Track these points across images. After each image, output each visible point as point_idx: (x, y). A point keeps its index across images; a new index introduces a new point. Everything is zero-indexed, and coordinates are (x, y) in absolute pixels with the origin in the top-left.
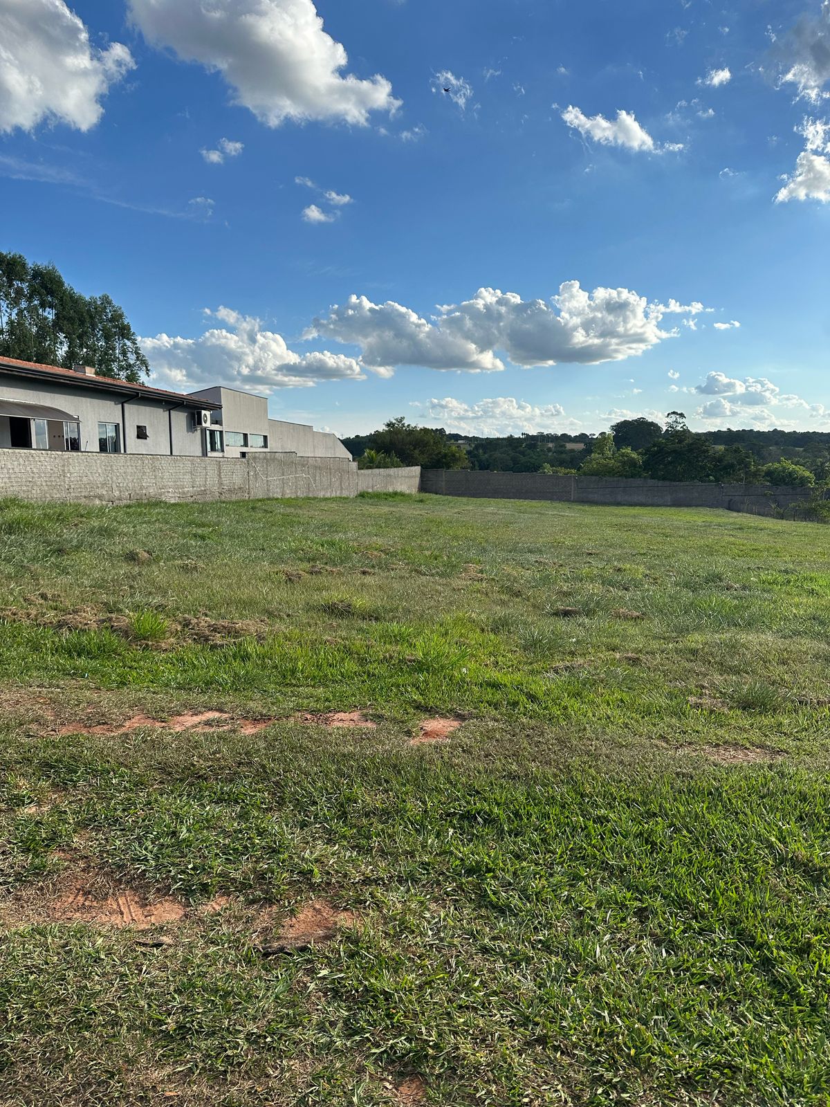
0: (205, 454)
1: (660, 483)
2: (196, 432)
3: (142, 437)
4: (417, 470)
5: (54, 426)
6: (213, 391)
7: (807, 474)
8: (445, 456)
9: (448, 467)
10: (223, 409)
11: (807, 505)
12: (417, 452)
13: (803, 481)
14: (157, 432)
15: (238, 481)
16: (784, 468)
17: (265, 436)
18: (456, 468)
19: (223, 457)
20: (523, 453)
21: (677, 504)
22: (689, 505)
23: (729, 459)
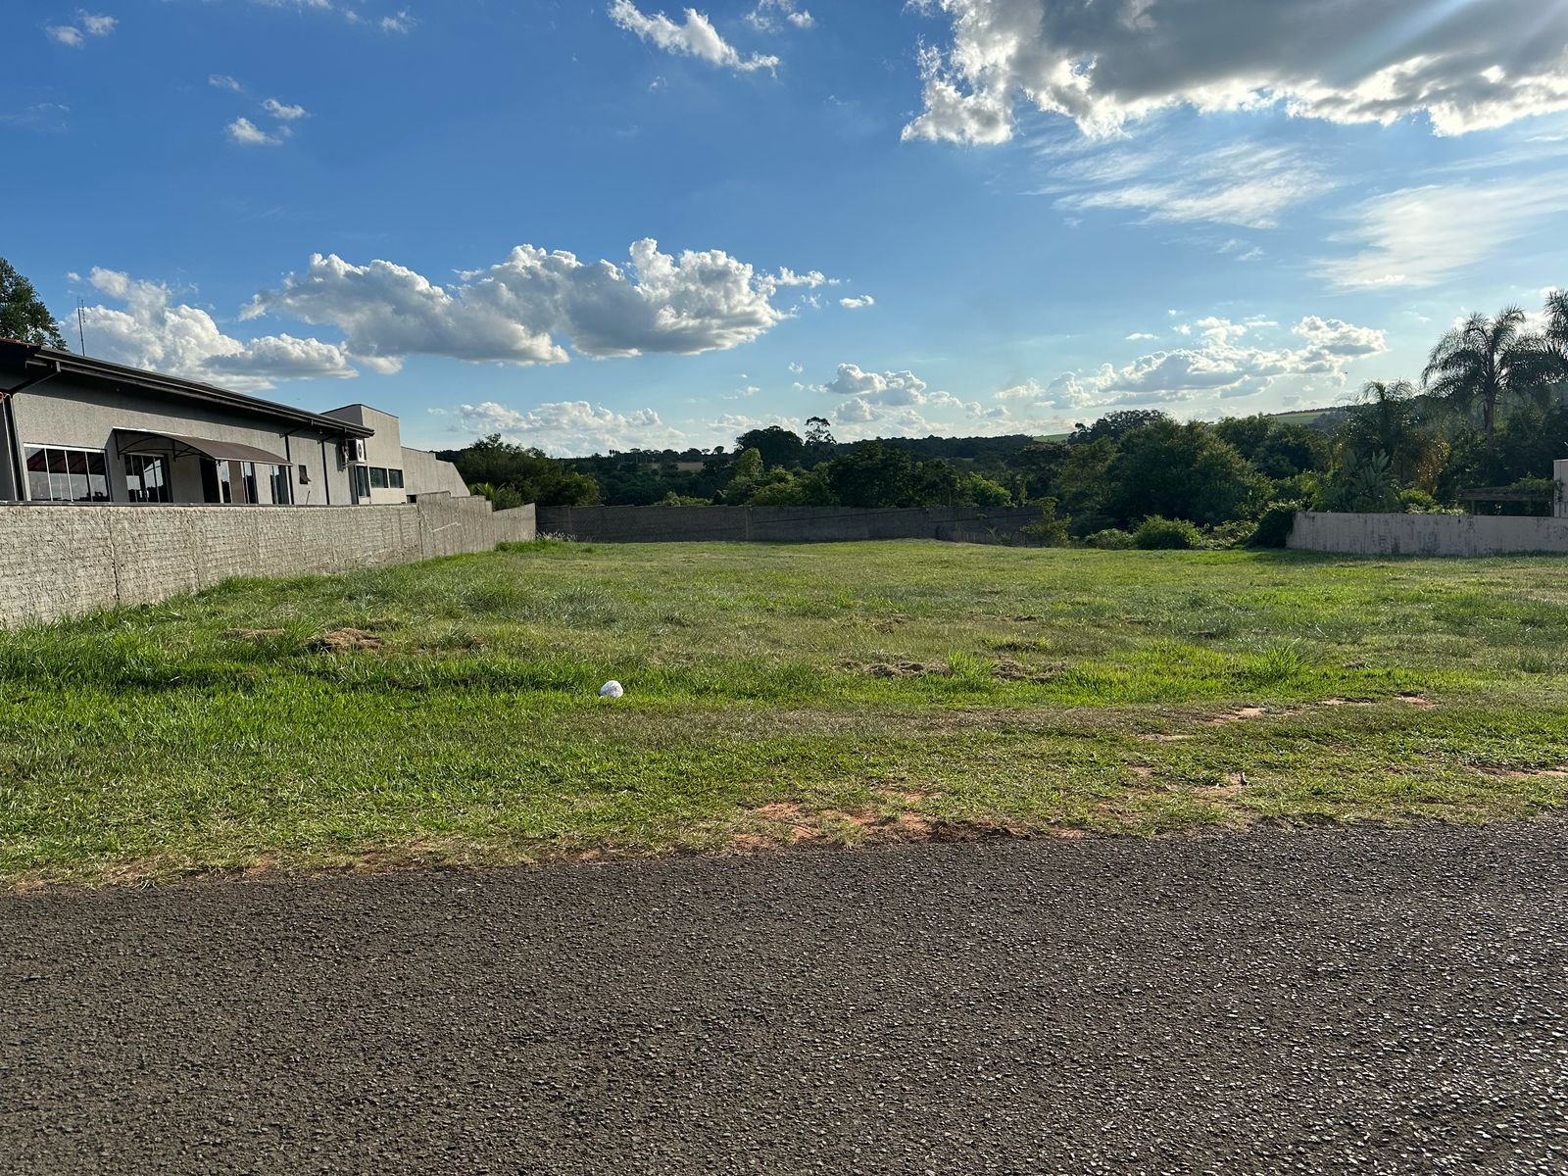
0: (355, 502)
1: (854, 511)
2: (346, 471)
3: (304, 481)
4: (532, 506)
5: (235, 467)
6: (355, 410)
7: (1002, 490)
8: (568, 486)
9: (573, 503)
10: (370, 433)
11: (1040, 528)
12: (528, 482)
13: (998, 498)
14: (315, 473)
15: (414, 536)
16: (976, 485)
17: (400, 471)
18: (584, 503)
19: (370, 505)
20: (620, 479)
21: (877, 535)
22: (892, 537)
23: (930, 476)
